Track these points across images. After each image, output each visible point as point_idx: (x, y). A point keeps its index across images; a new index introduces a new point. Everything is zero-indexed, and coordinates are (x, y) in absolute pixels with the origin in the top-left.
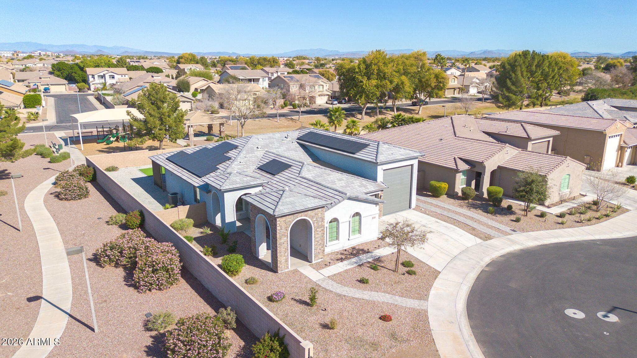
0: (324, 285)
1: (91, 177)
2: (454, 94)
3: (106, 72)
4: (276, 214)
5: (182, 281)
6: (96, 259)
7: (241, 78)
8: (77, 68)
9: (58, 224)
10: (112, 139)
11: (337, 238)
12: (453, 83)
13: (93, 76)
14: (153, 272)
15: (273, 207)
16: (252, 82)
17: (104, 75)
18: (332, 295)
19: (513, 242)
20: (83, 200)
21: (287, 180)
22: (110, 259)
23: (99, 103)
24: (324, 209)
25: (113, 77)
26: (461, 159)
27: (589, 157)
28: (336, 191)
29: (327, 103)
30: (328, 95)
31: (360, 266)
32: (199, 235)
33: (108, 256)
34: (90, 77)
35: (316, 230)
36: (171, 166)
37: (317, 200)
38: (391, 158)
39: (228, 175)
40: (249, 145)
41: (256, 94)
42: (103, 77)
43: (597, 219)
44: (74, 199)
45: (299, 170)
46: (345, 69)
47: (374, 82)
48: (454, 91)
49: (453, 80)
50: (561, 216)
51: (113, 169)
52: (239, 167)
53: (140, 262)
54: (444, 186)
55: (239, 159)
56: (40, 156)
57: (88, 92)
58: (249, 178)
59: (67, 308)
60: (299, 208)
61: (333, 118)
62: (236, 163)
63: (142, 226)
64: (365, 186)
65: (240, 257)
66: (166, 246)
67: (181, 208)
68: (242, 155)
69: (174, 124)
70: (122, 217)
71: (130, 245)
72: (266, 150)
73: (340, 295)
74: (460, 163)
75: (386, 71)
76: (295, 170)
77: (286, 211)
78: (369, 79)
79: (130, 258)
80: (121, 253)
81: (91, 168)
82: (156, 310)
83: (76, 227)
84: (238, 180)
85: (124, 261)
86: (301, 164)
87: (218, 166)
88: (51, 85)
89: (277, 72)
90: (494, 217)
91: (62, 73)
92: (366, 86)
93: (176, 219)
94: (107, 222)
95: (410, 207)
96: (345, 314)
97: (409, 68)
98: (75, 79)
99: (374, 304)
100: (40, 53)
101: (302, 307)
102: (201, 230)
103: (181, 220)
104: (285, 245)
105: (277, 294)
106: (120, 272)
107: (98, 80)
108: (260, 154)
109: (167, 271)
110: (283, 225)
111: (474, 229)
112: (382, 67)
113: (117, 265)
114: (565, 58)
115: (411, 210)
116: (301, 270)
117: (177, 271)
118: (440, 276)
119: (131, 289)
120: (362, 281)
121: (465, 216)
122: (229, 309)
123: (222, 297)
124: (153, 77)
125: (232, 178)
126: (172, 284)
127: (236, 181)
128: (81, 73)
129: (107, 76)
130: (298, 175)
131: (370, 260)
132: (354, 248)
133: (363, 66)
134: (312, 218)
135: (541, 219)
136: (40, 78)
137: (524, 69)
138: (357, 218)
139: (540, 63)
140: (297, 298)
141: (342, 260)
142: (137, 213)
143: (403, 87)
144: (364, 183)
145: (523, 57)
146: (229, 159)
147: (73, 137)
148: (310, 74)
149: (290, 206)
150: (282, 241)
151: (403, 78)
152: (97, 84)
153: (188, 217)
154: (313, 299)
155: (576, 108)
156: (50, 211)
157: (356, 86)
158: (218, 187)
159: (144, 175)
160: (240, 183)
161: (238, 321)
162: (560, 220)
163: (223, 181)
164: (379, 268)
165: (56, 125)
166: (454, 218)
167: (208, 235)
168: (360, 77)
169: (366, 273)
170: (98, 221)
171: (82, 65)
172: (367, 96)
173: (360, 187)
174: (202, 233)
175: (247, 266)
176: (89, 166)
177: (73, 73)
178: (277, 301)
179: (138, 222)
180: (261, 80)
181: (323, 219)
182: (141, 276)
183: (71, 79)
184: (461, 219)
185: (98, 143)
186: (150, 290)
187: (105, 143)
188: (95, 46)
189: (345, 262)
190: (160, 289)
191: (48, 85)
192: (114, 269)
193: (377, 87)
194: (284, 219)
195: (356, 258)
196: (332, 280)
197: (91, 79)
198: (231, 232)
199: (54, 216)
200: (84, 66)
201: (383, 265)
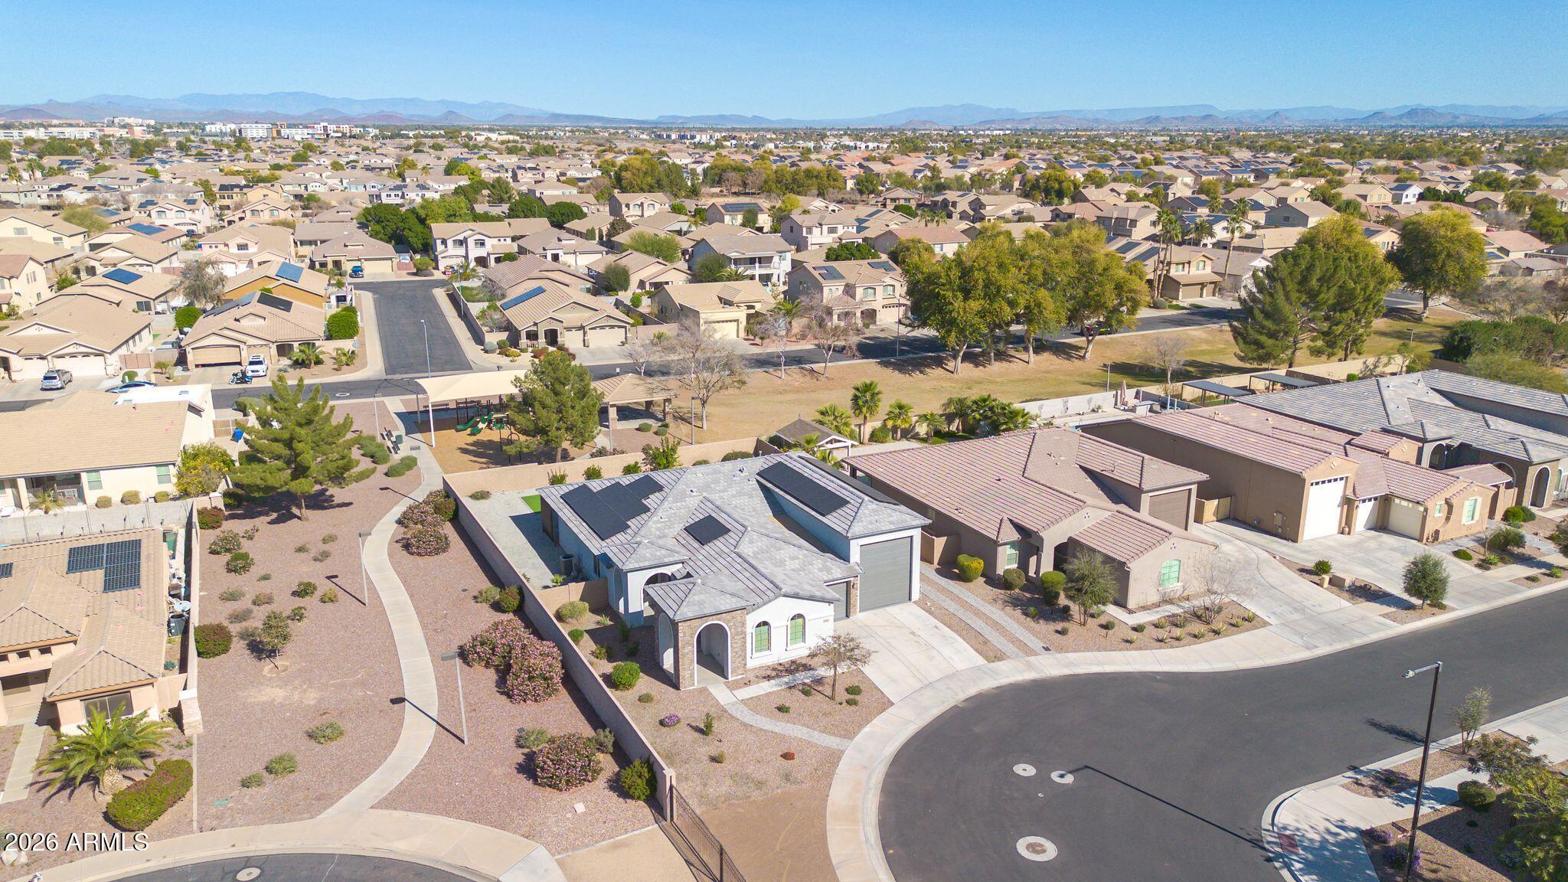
0: (732, 710)
1: (451, 513)
2: (1201, 296)
3: (470, 232)
4: (677, 618)
5: (563, 692)
6: (463, 654)
7: (734, 255)
8: (413, 220)
9: (412, 596)
10: (481, 425)
11: (769, 648)
12: (1200, 272)
13: (444, 242)
14: (530, 679)
15: (675, 607)
16: (757, 265)
17: (466, 239)
18: (736, 724)
19: (1030, 667)
20: (442, 556)
21: (717, 556)
22: (480, 657)
23: (456, 314)
24: (745, 612)
25: (483, 244)
26: (1011, 521)
27: (1280, 516)
28: (772, 582)
29: (900, 322)
30: (904, 305)
31: (790, 688)
32: (594, 626)
33: (478, 653)
34: (439, 242)
35: (733, 638)
36: (565, 511)
37: (734, 600)
38: (872, 528)
39: (635, 546)
40: (681, 486)
41: (753, 307)
42: (462, 243)
43: (1195, 636)
44: (430, 554)
45: (737, 539)
46: (923, 273)
47: (975, 305)
48: (1202, 289)
49: (1201, 264)
50: (1138, 629)
51: (481, 496)
52: (659, 525)
53: (515, 666)
54: (977, 564)
55: (660, 513)
56: (370, 459)
57: (432, 275)
58: (663, 552)
59: (434, 715)
60: (707, 612)
61: (861, 403)
62: (655, 518)
63: (520, 611)
64: (829, 570)
65: (636, 666)
66: (548, 646)
67: (572, 585)
68: (666, 504)
69: (580, 419)
70: (495, 593)
71: (504, 641)
72: (705, 494)
73: (745, 725)
74: (1007, 526)
75: (1003, 283)
76: (732, 538)
77: (690, 615)
78: (966, 298)
79: (504, 657)
80: (493, 649)
81: (452, 500)
82: (529, 726)
83: (435, 603)
84: (648, 555)
85: (496, 661)
86: (743, 529)
87: (629, 523)
88: (366, 260)
89: (821, 225)
90: (1033, 624)
91: (384, 228)
92: (959, 313)
93: (566, 601)
94: (475, 597)
95: (910, 599)
96: (743, 747)
97: (1057, 270)
98: (409, 242)
99: (783, 738)
100: (325, 128)
101: (697, 735)
102: (599, 618)
103: (572, 604)
104: (690, 656)
105: (670, 718)
106: (491, 675)
107: (452, 249)
108: (693, 502)
109: (545, 679)
110: (688, 631)
111: (986, 642)
112: (995, 274)
113: (487, 666)
114: (1454, 229)
115: (911, 604)
116: (712, 689)
117: (557, 680)
118: (891, 710)
119: (504, 697)
120: (781, 709)
121: (987, 619)
122: (607, 730)
123: (604, 716)
124: (559, 240)
125: (641, 551)
126: (550, 695)
127: (647, 554)
128: (420, 228)
129: (471, 242)
130: (732, 548)
131: (807, 681)
132: (793, 662)
133: (955, 273)
134: (728, 622)
135: (1104, 631)
136: (346, 246)
137: (1291, 286)
138: (800, 621)
139: (1328, 274)
140: (694, 724)
141: (768, 678)
142: (514, 589)
143: (1041, 312)
144: (829, 564)
145: (1290, 260)
146: (646, 509)
147: (416, 412)
148: (870, 261)
149: (696, 608)
150: (686, 651)
151: (1043, 294)
152: (451, 257)
153: (582, 599)
154: (709, 726)
155: (1354, 390)
156: (398, 574)
157: (941, 311)
158: (620, 565)
159: (529, 511)
160: (649, 560)
161: (616, 744)
162: (1134, 635)
163: (628, 555)
164: (813, 692)
165: (385, 377)
166: (969, 622)
167: (606, 627)
168: (949, 294)
169: (795, 699)
170: (463, 594)
171: (422, 213)
172: (962, 331)
173: (820, 570)
174: (598, 623)
175: (646, 677)
176: (447, 496)
177: (407, 231)
178: (669, 726)
179: (516, 603)
180: (776, 259)
181: (743, 624)
182: (515, 682)
183: (400, 242)
184: (978, 624)
185: (457, 431)
186: (525, 701)
187: (469, 431)
188: (442, 102)
189: (773, 682)
190: (536, 701)
191: (359, 260)
192: (484, 670)
193: (982, 314)
194: (688, 623)
195: (791, 677)
196: (745, 704)
197: (440, 247)
198: (636, 625)
199: (404, 582)
200: (427, 215)
201: (820, 688)
